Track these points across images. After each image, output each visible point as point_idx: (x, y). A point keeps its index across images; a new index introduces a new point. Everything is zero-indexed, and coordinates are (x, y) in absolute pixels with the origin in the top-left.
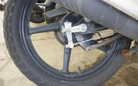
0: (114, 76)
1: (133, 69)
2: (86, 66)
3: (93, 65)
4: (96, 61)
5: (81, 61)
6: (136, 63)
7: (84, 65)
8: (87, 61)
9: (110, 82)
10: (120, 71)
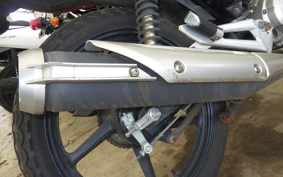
0: (226, 153)
1: (246, 126)
2: (175, 157)
3: (185, 149)
4: (186, 141)
5: (164, 153)
6: (244, 113)
7: (171, 157)
8: (173, 148)
9: (225, 165)
10: (230, 139)
